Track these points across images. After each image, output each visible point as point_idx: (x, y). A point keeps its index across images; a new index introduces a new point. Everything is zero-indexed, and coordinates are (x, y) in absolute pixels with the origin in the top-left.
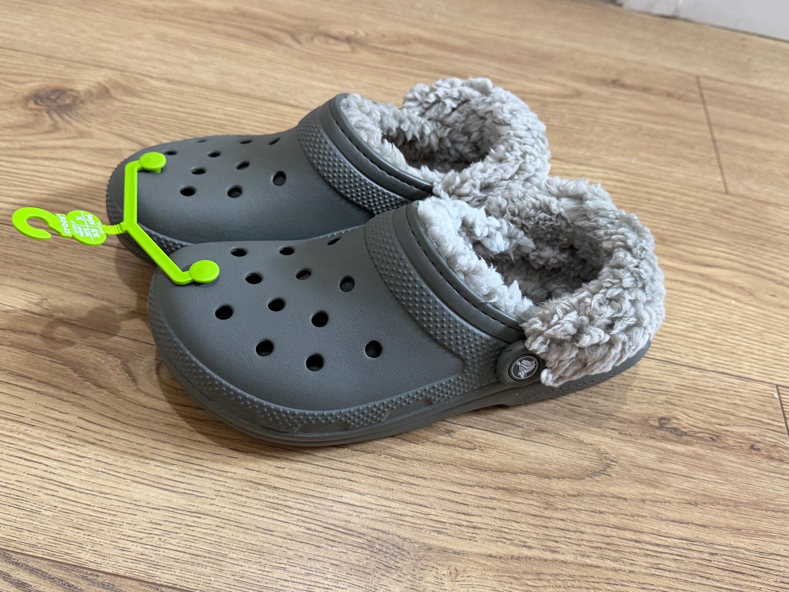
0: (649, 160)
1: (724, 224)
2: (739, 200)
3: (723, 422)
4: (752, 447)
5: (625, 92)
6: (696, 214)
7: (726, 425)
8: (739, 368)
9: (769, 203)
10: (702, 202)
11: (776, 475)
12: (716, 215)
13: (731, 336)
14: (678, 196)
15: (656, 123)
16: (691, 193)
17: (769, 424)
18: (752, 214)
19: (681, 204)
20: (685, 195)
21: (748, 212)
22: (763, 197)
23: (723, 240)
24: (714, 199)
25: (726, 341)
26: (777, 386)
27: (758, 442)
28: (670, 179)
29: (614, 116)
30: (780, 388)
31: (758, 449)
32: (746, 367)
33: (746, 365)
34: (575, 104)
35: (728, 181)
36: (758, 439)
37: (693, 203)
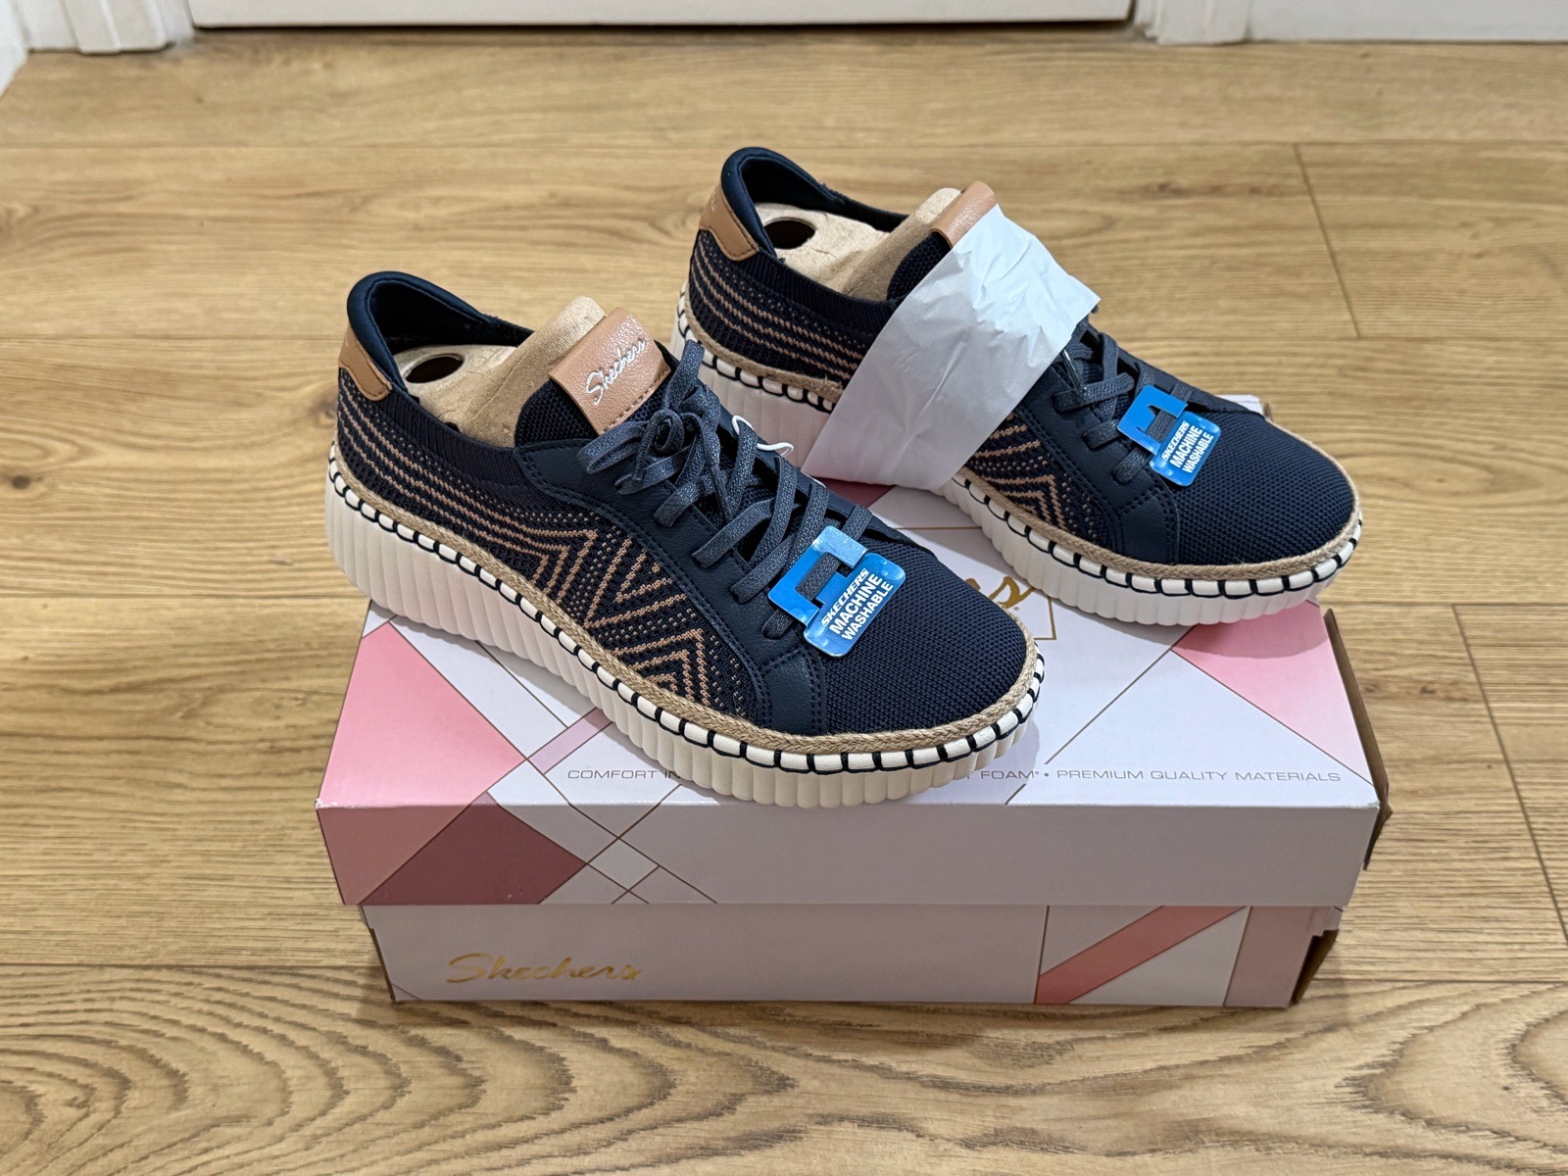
0: (1233, 311)
1: (1359, 387)
2: (1381, 345)
3: (1380, 666)
4: (1424, 691)
5: (1180, 202)
6: (1315, 382)
7: (1386, 669)
8: (1397, 591)
9: (1426, 340)
10: (1322, 361)
11: (1460, 719)
12: (1345, 376)
13: (1382, 551)
14: (1284, 359)
15: (1239, 245)
16: (1306, 350)
17: (1446, 657)
18: (1402, 363)
19: (1291, 370)
20: (1295, 354)
21: (1393, 361)
22: (1417, 331)
23: (1360, 413)
24: (1339, 351)
25: (1376, 559)
26: (1453, 605)
27: (1432, 682)
28: (1269, 334)
29: (1171, 248)
30: (1458, 607)
31: (1433, 692)
32: (1407, 589)
33: (1407, 586)
34: (1107, 242)
35: (1359, 317)
36: (1430, 678)
37: (1308, 366)
